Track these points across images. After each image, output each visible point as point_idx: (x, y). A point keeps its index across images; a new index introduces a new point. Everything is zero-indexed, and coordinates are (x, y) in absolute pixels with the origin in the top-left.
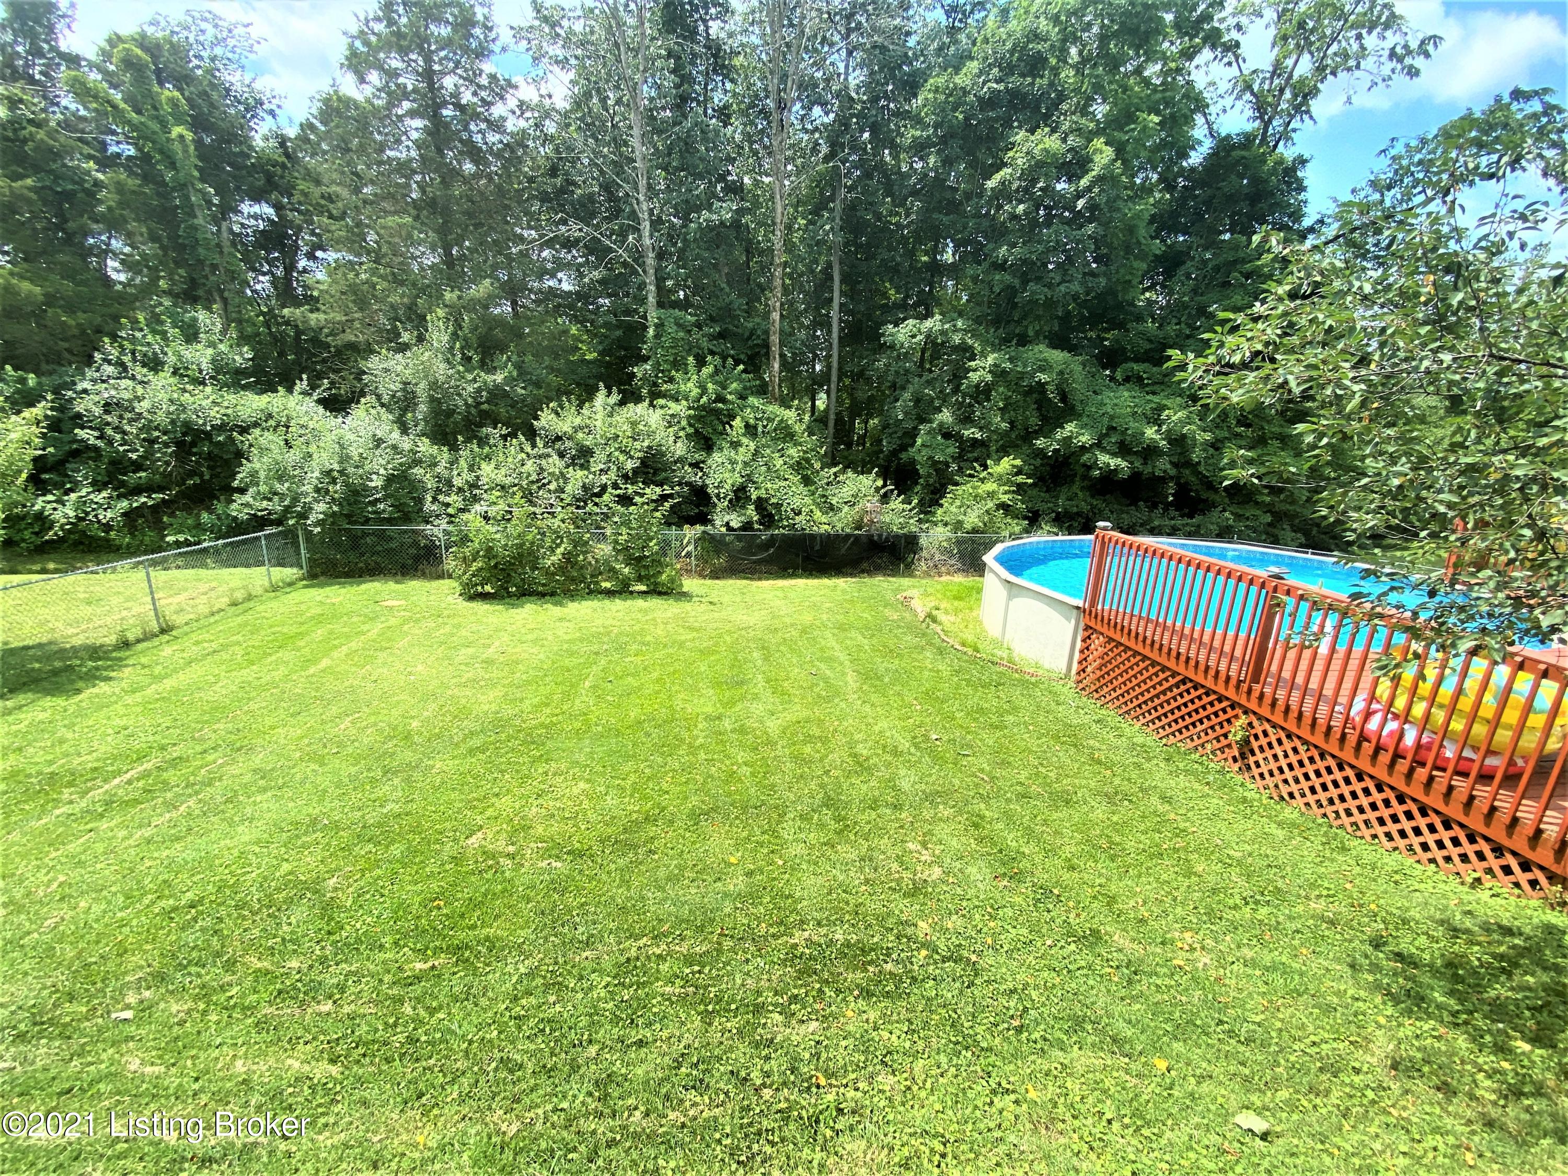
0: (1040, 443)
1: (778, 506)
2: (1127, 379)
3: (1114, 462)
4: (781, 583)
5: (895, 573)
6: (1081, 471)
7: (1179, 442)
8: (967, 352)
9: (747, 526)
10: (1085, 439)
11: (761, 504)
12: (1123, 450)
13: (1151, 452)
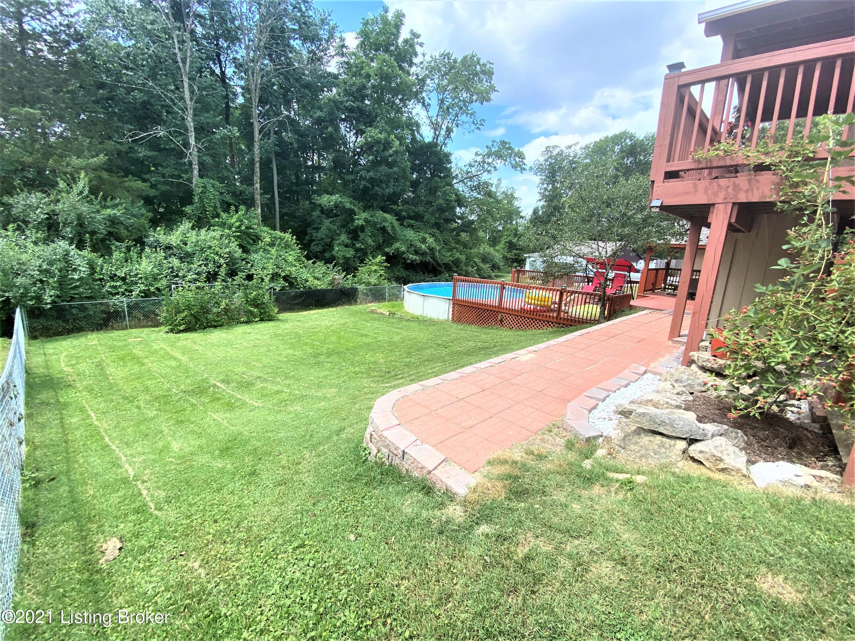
0: (387, 250)
1: (296, 278)
2: (408, 226)
3: (414, 257)
4: (305, 313)
5: (351, 304)
6: (403, 261)
7: (432, 250)
8: (352, 212)
9: (283, 289)
10: (403, 249)
11: (286, 278)
12: (416, 253)
13: (424, 254)
